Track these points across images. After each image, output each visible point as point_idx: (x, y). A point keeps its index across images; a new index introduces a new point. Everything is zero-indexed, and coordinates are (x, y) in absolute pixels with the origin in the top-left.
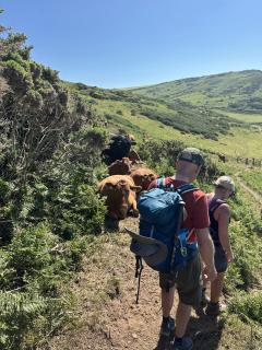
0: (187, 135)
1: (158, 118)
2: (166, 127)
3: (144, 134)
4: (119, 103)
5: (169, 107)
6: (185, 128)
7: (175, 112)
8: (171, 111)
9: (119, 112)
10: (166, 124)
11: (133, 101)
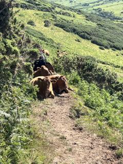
0: (106, 50)
1: (74, 31)
2: (83, 41)
3: (58, 48)
4: (30, 12)
5: (88, 18)
6: (105, 42)
7: (94, 25)
8: (90, 23)
9: (31, 23)
10: (83, 37)
11: (47, 10)
